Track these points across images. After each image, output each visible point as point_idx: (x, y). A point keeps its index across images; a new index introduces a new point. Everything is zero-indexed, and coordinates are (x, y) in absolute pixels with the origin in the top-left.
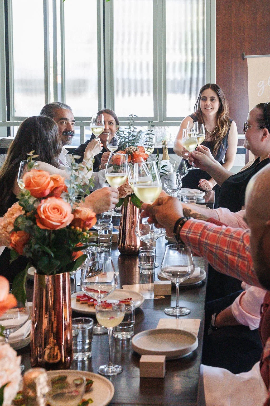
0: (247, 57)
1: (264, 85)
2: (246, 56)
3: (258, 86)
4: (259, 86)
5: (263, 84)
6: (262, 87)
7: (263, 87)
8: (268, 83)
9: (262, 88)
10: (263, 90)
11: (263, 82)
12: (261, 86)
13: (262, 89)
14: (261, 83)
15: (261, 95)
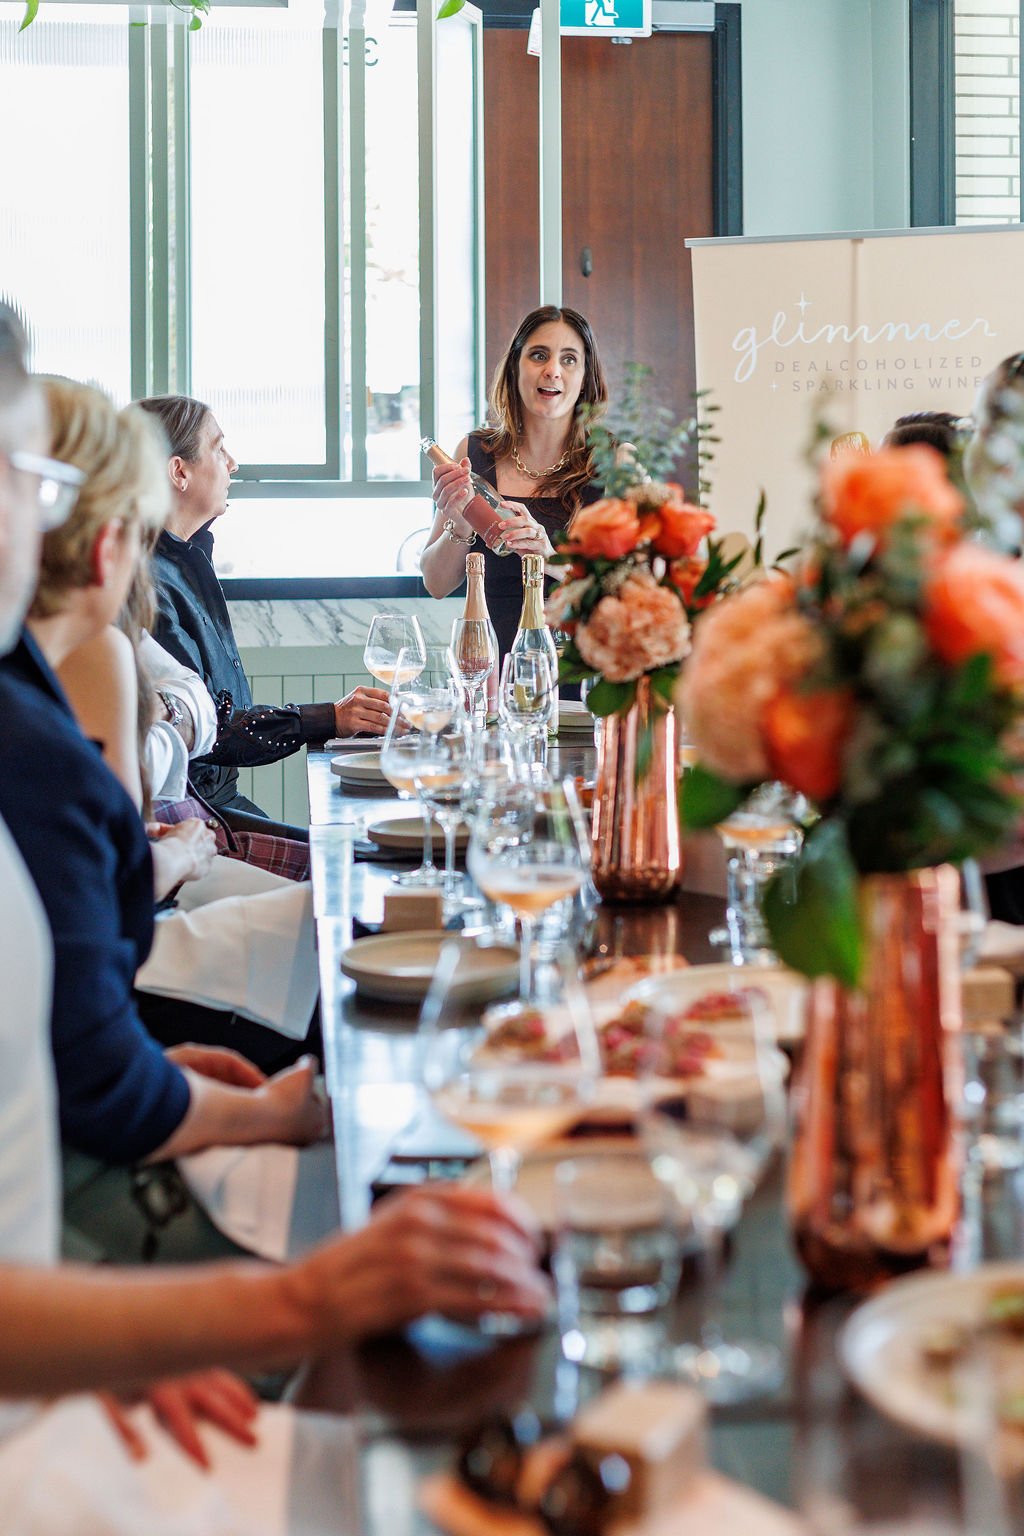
0: (689, 242)
1: (758, 343)
2: (686, 239)
3: (734, 346)
4: (738, 346)
5: (752, 339)
6: (749, 347)
7: (754, 350)
8: (774, 337)
9: (746, 357)
10: (754, 363)
11: (753, 331)
12: (744, 347)
13: (750, 356)
14: (747, 336)
15: (745, 379)
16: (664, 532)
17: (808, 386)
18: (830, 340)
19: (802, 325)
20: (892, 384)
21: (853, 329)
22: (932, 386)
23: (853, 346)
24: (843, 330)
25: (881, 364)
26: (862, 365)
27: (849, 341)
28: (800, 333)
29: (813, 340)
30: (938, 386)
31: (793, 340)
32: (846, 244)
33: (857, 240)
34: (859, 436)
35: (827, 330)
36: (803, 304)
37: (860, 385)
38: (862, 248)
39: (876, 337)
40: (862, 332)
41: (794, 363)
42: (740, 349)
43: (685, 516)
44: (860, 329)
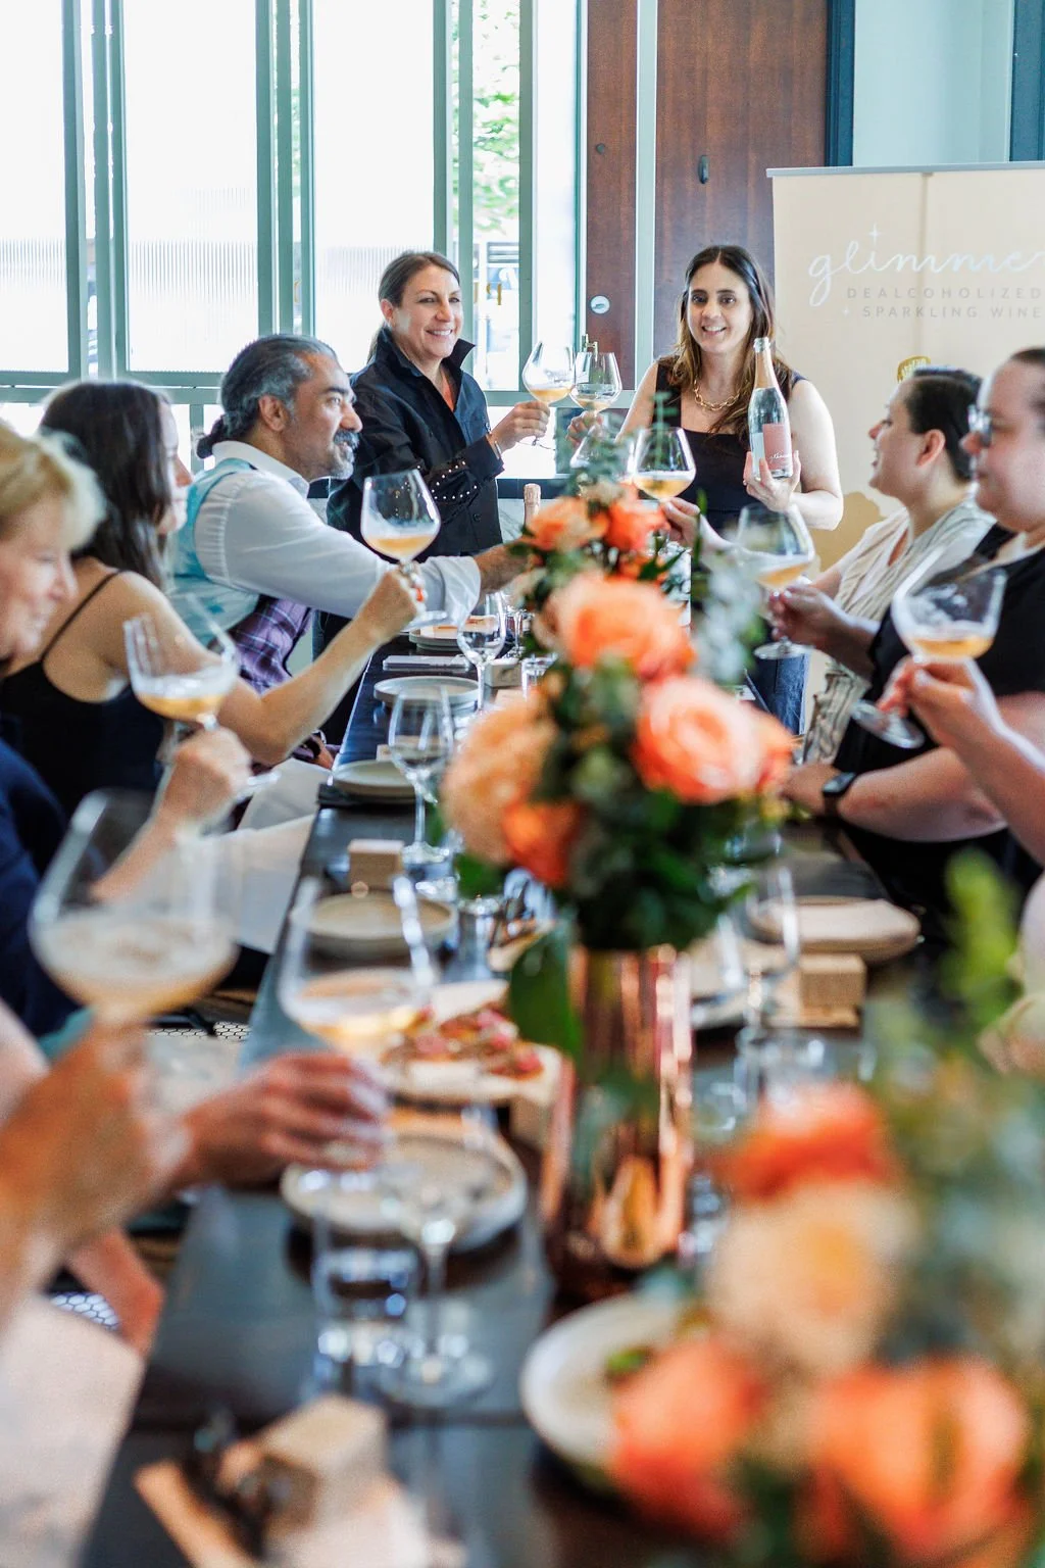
1: (832, 270)
2: (768, 170)
3: (811, 272)
4: (815, 271)
5: (827, 265)
6: (825, 273)
7: (829, 276)
8: (847, 264)
9: (820, 283)
10: (828, 289)
11: (828, 258)
12: (821, 272)
13: (824, 283)
14: (822, 263)
15: (819, 304)
16: (610, 530)
17: (878, 312)
18: (899, 268)
19: (873, 254)
20: (956, 312)
21: (921, 259)
22: (994, 315)
23: (921, 273)
24: (911, 260)
25: (947, 293)
26: (928, 293)
27: (915, 269)
28: (872, 261)
29: (881, 269)
30: (1000, 315)
31: (867, 265)
32: (918, 176)
33: (927, 172)
34: (924, 360)
35: (898, 258)
36: (875, 233)
37: (926, 312)
38: (931, 180)
39: (943, 266)
40: (930, 261)
41: (865, 289)
42: (816, 275)
43: (632, 515)
44: (926, 260)
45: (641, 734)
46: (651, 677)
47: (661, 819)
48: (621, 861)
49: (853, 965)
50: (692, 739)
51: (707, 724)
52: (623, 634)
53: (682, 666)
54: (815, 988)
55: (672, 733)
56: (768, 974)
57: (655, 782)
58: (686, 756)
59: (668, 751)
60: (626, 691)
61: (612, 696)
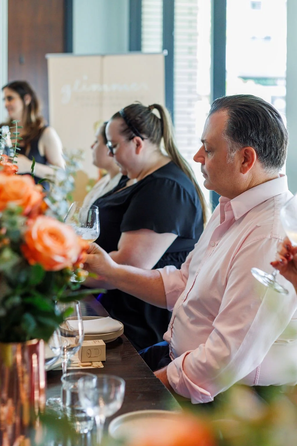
15: (66, 102)
18: (94, 90)
19: (84, 84)
21: (102, 86)
23: (102, 92)
24: (98, 86)
25: (111, 98)
26: (105, 98)
28: (84, 87)
32: (100, 57)
33: (103, 56)
35: (93, 86)
36: (85, 77)
39: (110, 89)
40: (105, 87)
42: (64, 92)
45: (27, 240)
46: (29, 216)
47: (36, 279)
48: (17, 300)
49: (101, 343)
50: (49, 241)
51: (55, 235)
52: (17, 196)
53: (41, 211)
54: (85, 353)
55: (40, 238)
56: (70, 349)
57: (32, 262)
58: (47, 248)
59: (39, 247)
60: (20, 220)
61: (13, 224)
